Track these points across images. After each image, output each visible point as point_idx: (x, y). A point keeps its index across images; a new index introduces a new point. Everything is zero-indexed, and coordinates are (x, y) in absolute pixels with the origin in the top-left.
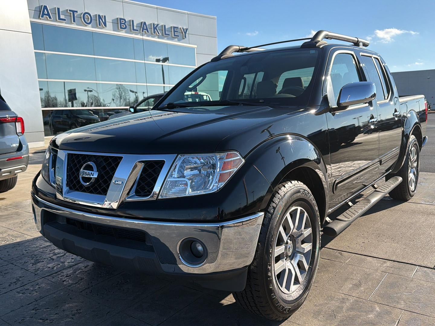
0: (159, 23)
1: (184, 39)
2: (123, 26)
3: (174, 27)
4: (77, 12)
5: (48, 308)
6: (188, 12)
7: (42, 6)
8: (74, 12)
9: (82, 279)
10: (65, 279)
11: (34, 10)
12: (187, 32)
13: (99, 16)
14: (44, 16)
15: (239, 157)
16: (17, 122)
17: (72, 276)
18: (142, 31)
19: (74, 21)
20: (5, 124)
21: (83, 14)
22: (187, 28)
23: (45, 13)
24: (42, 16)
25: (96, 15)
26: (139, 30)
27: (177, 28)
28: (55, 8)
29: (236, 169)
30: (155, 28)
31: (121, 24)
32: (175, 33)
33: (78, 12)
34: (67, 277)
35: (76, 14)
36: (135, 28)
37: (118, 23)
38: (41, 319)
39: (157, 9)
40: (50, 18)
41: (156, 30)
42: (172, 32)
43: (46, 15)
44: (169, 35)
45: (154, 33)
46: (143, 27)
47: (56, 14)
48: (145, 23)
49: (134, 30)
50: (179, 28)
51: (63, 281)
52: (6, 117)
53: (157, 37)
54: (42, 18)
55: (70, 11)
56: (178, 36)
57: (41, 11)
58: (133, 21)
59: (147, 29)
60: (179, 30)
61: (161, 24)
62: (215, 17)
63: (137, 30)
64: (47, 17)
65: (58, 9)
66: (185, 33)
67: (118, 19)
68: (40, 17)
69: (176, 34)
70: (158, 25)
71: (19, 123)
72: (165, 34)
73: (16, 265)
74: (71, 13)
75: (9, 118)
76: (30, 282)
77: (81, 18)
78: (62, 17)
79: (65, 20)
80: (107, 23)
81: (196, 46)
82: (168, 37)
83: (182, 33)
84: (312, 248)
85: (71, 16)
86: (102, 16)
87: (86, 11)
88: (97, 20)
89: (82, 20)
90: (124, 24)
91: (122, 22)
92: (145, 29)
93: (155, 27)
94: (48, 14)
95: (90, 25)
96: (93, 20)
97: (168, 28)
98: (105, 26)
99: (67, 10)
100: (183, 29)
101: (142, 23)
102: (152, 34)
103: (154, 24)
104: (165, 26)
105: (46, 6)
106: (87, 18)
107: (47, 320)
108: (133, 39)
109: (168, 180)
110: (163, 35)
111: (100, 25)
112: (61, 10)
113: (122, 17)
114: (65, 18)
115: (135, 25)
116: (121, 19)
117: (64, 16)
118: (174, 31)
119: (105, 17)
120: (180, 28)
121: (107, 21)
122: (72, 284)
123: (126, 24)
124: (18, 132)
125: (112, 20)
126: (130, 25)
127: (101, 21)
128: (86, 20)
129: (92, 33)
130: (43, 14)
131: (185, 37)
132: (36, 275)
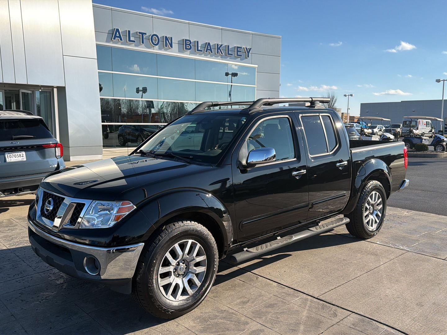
0: (223, 44)
1: (247, 58)
2: (189, 47)
3: (238, 47)
4: (145, 34)
5: (29, 294)
6: (253, 32)
7: (115, 29)
8: (143, 34)
9: (62, 277)
10: (51, 276)
11: (108, 33)
12: (251, 52)
13: (166, 37)
14: (116, 38)
15: (132, 205)
16: (57, 147)
17: (57, 274)
18: (206, 51)
19: (143, 43)
20: (46, 149)
21: (151, 36)
22: (251, 48)
23: (117, 35)
24: (114, 39)
25: (164, 36)
26: (203, 51)
27: (241, 48)
28: (126, 31)
29: (127, 213)
30: (218, 49)
31: (186, 45)
32: (238, 52)
33: (147, 34)
34: (53, 274)
35: (145, 36)
36: (199, 49)
37: (183, 44)
38: (21, 300)
39: (222, 30)
40: (121, 40)
41: (219, 50)
42: (235, 51)
43: (118, 37)
44: (232, 55)
45: (218, 53)
46: (208, 48)
47: (127, 36)
48: (209, 44)
49: (198, 50)
50: (242, 48)
51: (49, 277)
52: (50, 144)
53: (220, 57)
54: (114, 40)
55: (139, 33)
56: (241, 56)
57: (113, 34)
58: (198, 42)
59: (211, 50)
60: (242, 50)
61: (225, 44)
62: (280, 36)
63: (201, 51)
64: (118, 39)
65: (129, 32)
66: (248, 53)
67: (183, 40)
68: (113, 40)
69: (239, 54)
70: (222, 45)
71: (59, 148)
72: (228, 54)
73: (25, 262)
74: (140, 35)
75: (52, 144)
76: (28, 275)
77: (149, 39)
78: (132, 39)
79: (134, 41)
80: (173, 44)
81: (257, 66)
82: (231, 57)
83: (246, 52)
84: (206, 270)
85: (140, 38)
86: (169, 37)
87: (155, 33)
88: (164, 42)
89: (150, 42)
90: (189, 45)
91: (187, 43)
92: (209, 50)
93: (219, 47)
94: (120, 37)
95: (157, 46)
96: (160, 42)
97: (230, 49)
98: (172, 47)
99: (137, 32)
100: (246, 48)
101: (207, 43)
102: (215, 54)
103: (218, 45)
104: (228, 46)
105: (118, 29)
106: (154, 40)
107: (25, 301)
108: (195, 60)
109: (86, 216)
110: (226, 55)
111: (166, 46)
112: (131, 33)
113: (188, 39)
114: (135, 39)
115: (200, 45)
116: (186, 40)
117: (134, 38)
118: (238, 51)
119: (171, 38)
120: (244, 48)
121: (173, 42)
122: (53, 280)
123: (191, 45)
124: (57, 155)
125: (178, 41)
126: (195, 46)
127: (167, 42)
128: (153, 41)
129: (157, 55)
130: (115, 36)
131: (248, 56)
132: (34, 270)
